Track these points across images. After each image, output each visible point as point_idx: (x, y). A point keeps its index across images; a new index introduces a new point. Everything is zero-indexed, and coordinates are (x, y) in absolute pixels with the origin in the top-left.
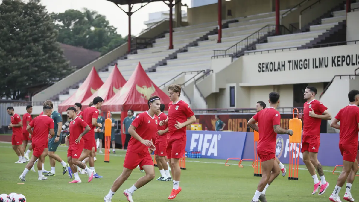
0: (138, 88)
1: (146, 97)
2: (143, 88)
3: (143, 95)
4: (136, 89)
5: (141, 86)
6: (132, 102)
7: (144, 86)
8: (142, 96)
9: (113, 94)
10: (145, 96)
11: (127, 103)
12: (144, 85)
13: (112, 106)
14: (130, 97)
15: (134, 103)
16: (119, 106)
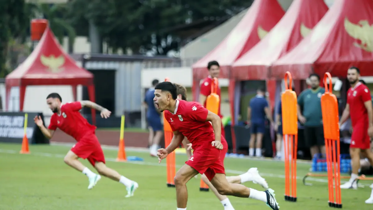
0: (349, 26)
1: (366, 45)
2: (361, 26)
3: (359, 42)
4: (343, 27)
5: (355, 21)
6: (334, 57)
7: (361, 22)
8: (356, 45)
9: (300, 38)
10: (363, 42)
11: (323, 60)
12: (363, 19)
13: (294, 66)
14: (330, 45)
15: (337, 59)
16: (306, 65)
